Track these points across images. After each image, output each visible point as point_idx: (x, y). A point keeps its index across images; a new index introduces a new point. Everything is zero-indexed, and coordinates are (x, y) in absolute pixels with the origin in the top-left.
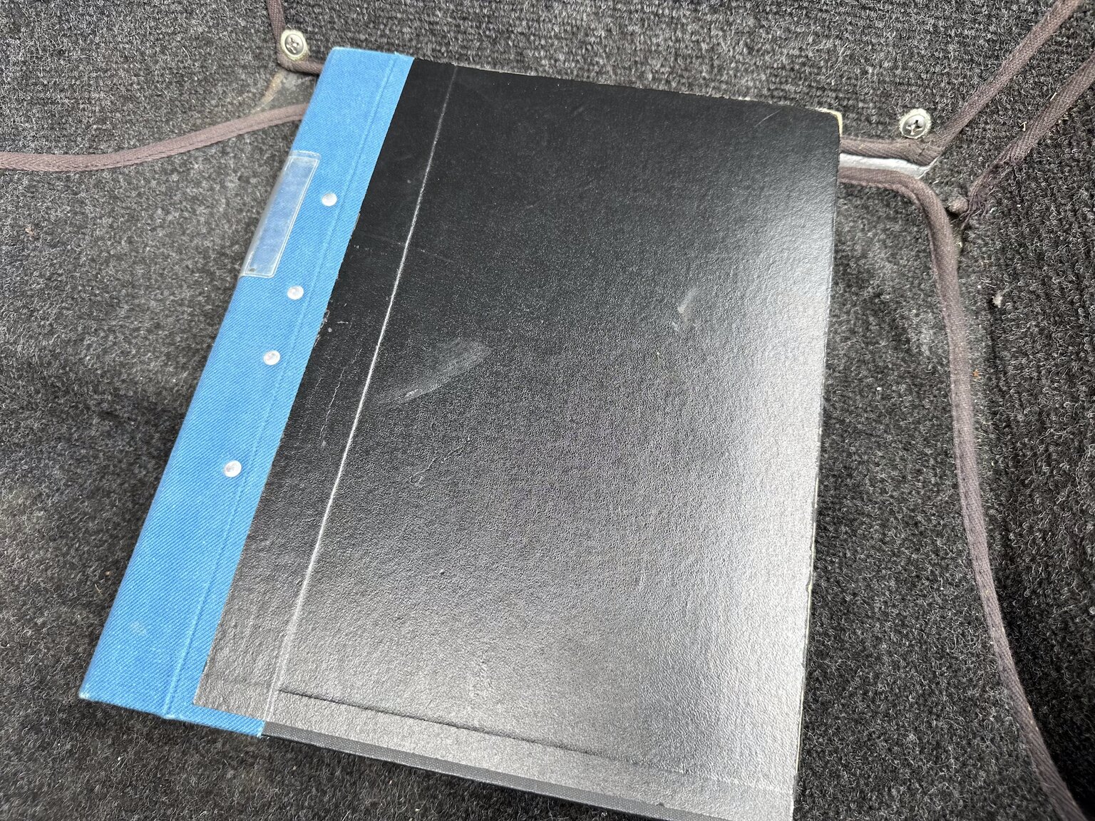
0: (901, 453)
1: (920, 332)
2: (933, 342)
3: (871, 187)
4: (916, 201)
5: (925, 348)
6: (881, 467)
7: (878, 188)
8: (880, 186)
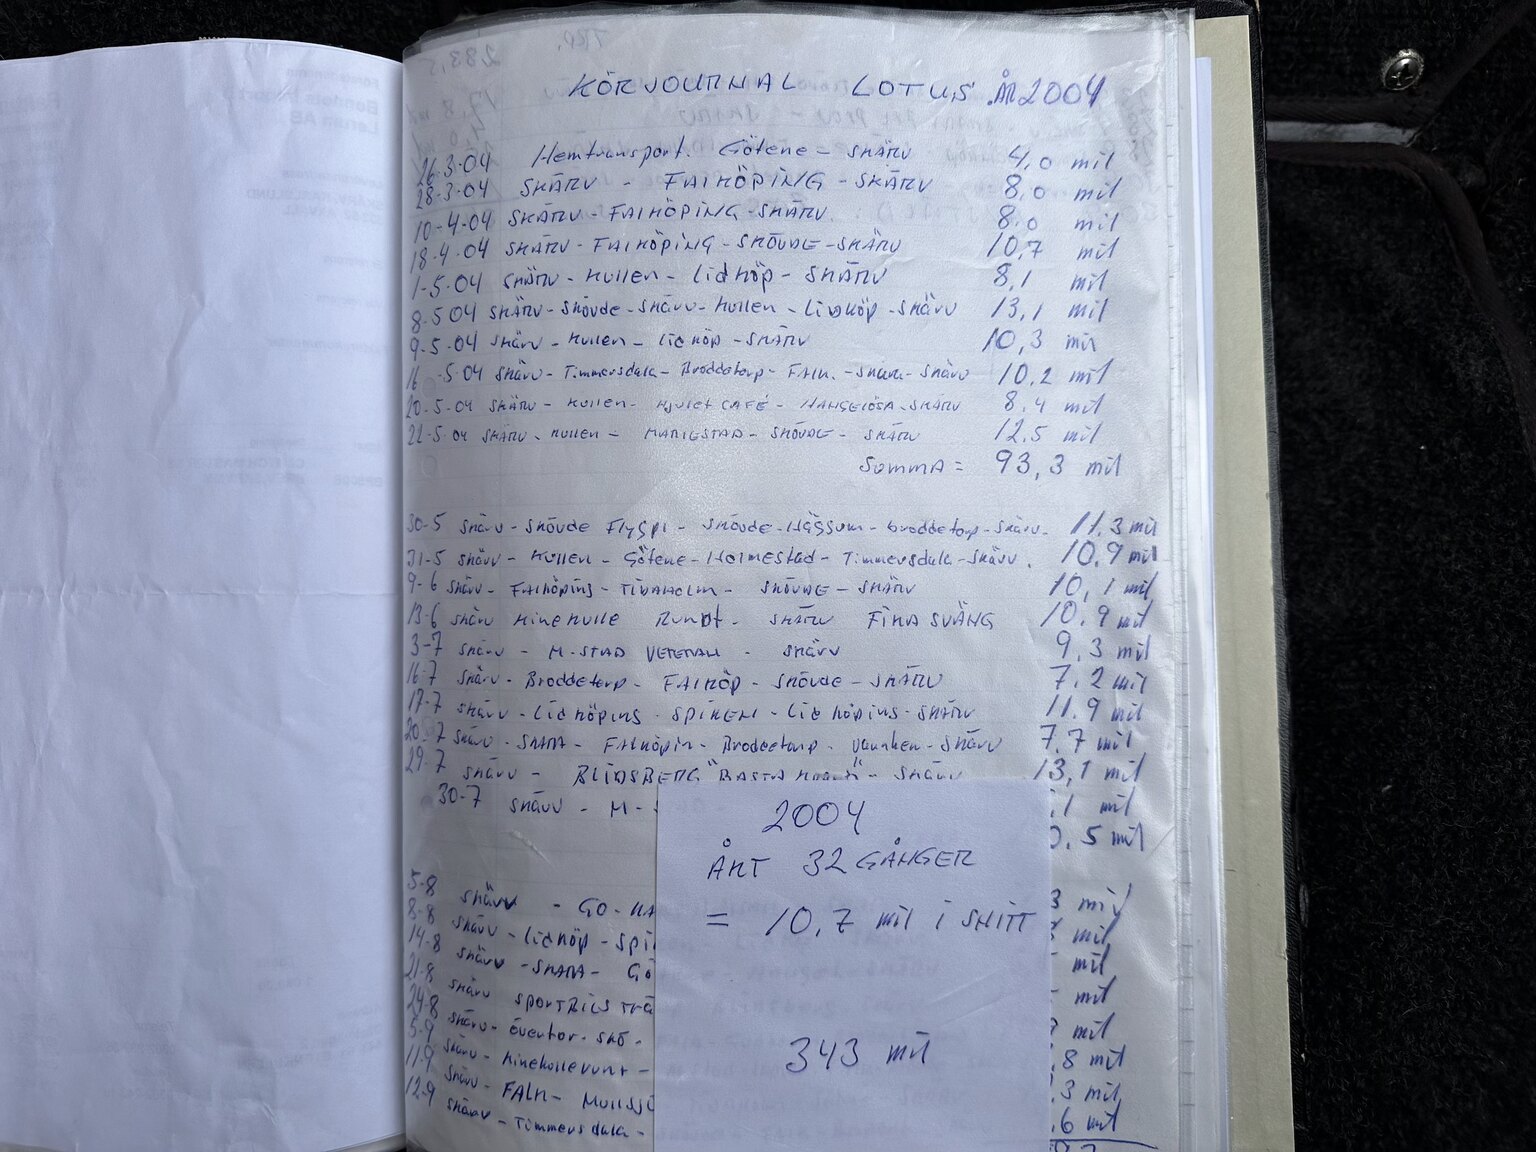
0: (1473, 533)
1: (1468, 364)
2: (1489, 375)
3: (1354, 169)
4: (1422, 184)
5: (1477, 385)
6: (1453, 556)
7: (1364, 169)
8: (1367, 166)
